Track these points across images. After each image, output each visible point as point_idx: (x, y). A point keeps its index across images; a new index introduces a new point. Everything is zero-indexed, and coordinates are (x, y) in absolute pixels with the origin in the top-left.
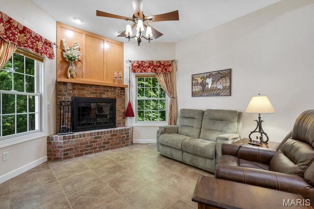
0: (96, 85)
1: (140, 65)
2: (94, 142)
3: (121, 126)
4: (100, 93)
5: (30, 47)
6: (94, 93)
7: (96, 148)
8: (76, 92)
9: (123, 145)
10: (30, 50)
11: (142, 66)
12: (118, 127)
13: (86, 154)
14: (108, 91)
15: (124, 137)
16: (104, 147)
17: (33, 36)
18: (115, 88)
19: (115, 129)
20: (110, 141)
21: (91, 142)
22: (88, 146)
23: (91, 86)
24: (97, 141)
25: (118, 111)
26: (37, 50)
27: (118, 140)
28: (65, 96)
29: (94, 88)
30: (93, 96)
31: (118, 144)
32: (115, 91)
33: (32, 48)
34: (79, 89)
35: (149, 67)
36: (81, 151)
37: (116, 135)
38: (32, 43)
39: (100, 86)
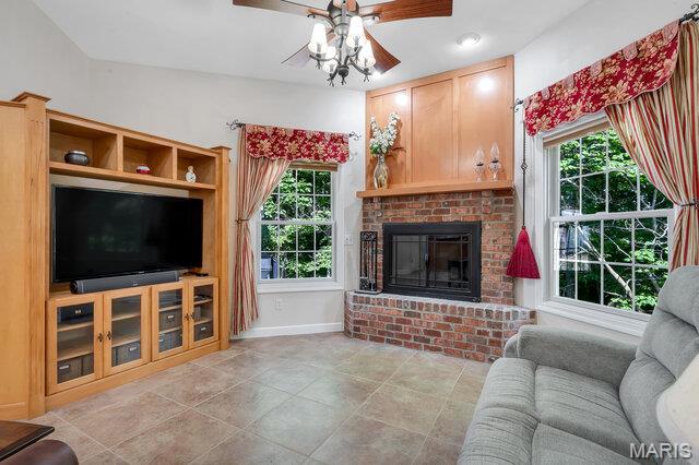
0: (429, 194)
1: (546, 103)
2: (404, 322)
3: (496, 301)
4: (436, 212)
5: (304, 156)
6: (423, 213)
7: (408, 337)
8: (390, 213)
9: (480, 355)
10: (306, 159)
11: (556, 102)
12: (487, 301)
13: (389, 342)
14: (457, 204)
15: (486, 333)
16: (426, 340)
17: (309, 137)
18: (477, 193)
19: (475, 306)
20: (442, 332)
21: (398, 320)
22: (393, 328)
23: (417, 196)
24: (409, 322)
25: (488, 256)
26: (317, 157)
27: (464, 336)
28: (373, 222)
29: (424, 201)
30: (421, 219)
31: (466, 346)
32: (479, 202)
33: (309, 155)
34: (396, 207)
35: (576, 98)
36: (381, 333)
37: (459, 320)
38: (309, 148)
39: (437, 193)
